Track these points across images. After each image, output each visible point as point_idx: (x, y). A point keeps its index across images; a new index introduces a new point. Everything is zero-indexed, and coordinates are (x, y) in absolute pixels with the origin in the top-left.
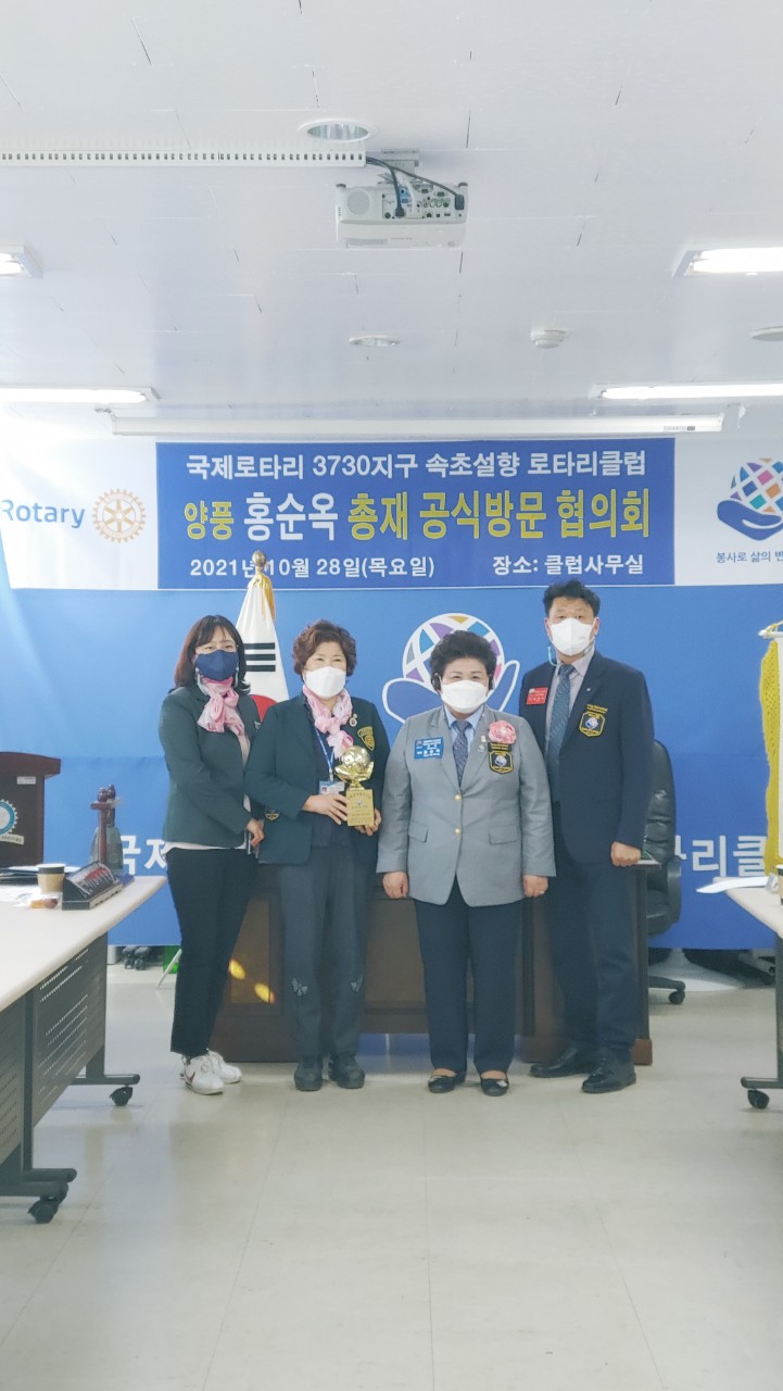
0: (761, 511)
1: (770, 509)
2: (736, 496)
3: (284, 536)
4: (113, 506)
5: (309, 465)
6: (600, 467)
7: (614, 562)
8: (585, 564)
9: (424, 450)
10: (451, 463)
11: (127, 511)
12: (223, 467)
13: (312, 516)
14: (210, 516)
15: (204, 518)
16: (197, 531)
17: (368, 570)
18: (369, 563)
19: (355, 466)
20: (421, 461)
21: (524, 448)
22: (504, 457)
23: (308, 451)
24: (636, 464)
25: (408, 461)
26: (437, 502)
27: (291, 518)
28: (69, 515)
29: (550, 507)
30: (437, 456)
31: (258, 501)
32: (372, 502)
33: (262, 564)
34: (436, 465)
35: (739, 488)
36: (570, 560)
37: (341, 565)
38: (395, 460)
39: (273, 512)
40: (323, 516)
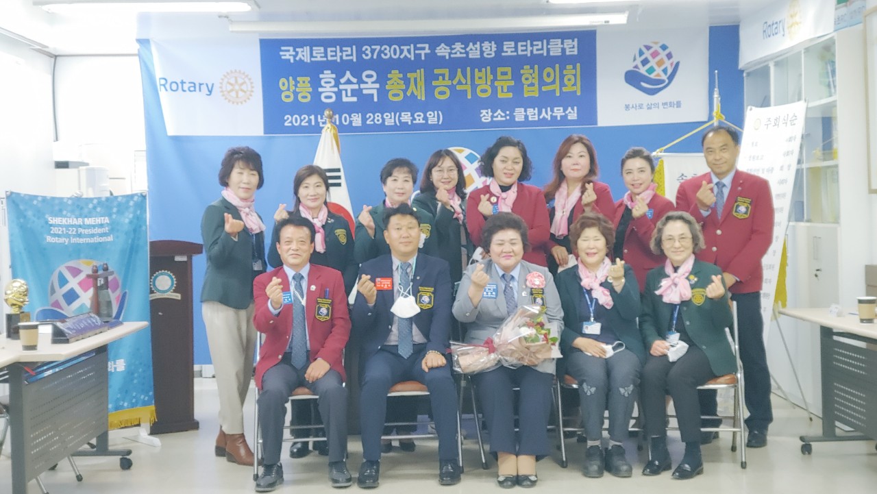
0: (652, 76)
1: (658, 75)
2: (636, 67)
3: (345, 99)
4: (232, 81)
5: (360, 52)
6: (548, 50)
7: (559, 112)
8: (540, 113)
9: (434, 41)
10: (452, 49)
11: (242, 84)
12: (304, 54)
13: (362, 86)
14: (296, 86)
15: (292, 88)
16: (287, 97)
17: (400, 121)
18: (400, 116)
19: (389, 53)
20: (433, 48)
21: (499, 38)
22: (486, 44)
23: (359, 43)
24: (571, 47)
25: (423, 49)
26: (443, 75)
27: (349, 87)
28: (204, 88)
29: (517, 77)
30: (443, 45)
31: (327, 76)
32: (401, 76)
33: (330, 117)
34: (443, 50)
35: (638, 62)
36: (530, 111)
37: (382, 118)
38: (416, 49)
39: (337, 84)
40: (370, 85)
